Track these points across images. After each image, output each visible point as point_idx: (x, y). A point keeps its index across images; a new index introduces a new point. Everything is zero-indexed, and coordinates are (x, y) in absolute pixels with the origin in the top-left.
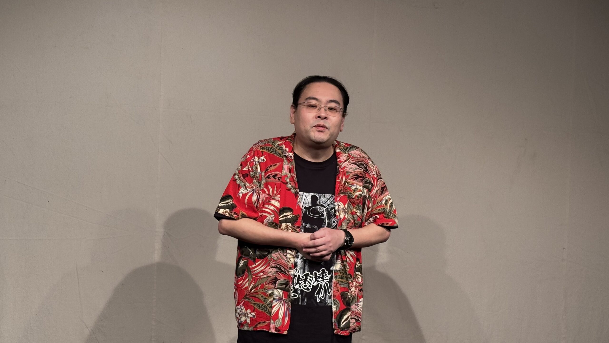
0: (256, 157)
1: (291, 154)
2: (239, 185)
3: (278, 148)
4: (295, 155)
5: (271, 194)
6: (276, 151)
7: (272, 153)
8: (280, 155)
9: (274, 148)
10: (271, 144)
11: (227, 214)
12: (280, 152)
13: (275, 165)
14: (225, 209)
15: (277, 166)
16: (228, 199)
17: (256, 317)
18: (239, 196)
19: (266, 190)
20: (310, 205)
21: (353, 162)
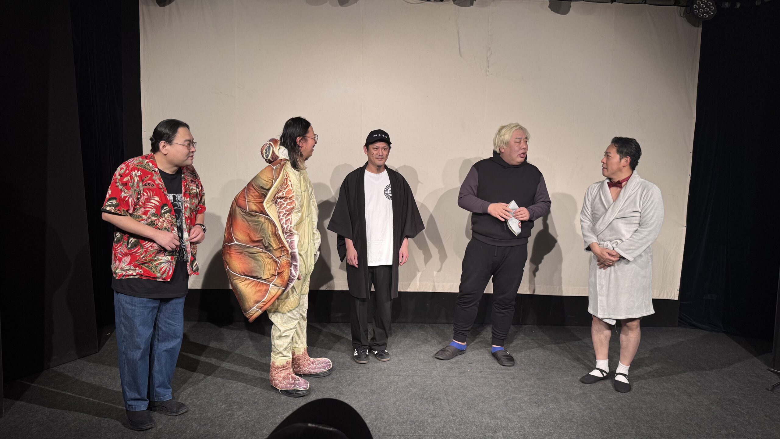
0: (133, 172)
1: (157, 169)
2: (121, 189)
3: (147, 165)
4: (159, 169)
5: (149, 196)
6: (146, 167)
7: (145, 169)
8: (149, 169)
9: (144, 165)
10: (142, 162)
11: (113, 210)
12: (149, 168)
13: (148, 177)
14: (111, 207)
15: (149, 177)
16: (114, 200)
17: (143, 272)
18: (121, 197)
19: (145, 194)
20: (173, 201)
21: (189, 172)
